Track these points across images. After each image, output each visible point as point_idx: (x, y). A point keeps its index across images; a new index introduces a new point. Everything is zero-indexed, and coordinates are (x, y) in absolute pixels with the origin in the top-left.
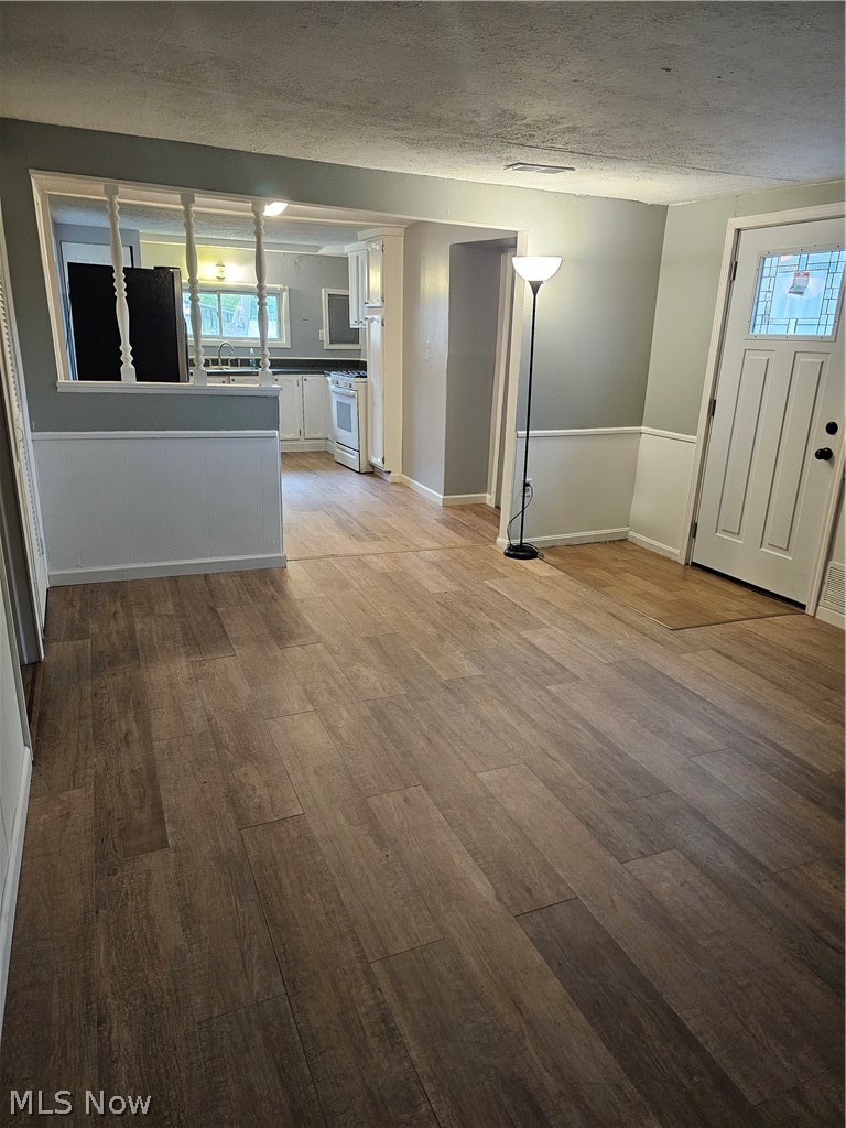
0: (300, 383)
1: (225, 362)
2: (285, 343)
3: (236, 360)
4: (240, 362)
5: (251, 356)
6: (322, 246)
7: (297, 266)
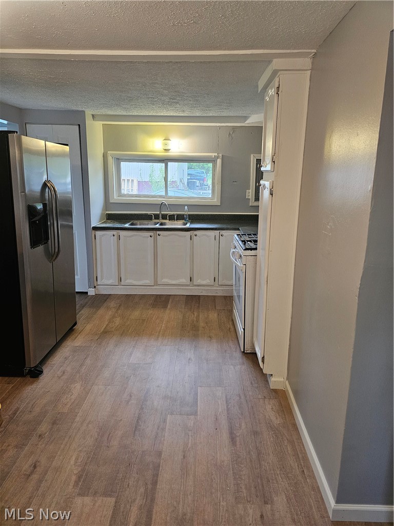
0: (217, 238)
1: (165, 217)
2: (216, 201)
3: (173, 215)
4: (177, 217)
5: (186, 212)
6: (249, 115)
7: (230, 137)
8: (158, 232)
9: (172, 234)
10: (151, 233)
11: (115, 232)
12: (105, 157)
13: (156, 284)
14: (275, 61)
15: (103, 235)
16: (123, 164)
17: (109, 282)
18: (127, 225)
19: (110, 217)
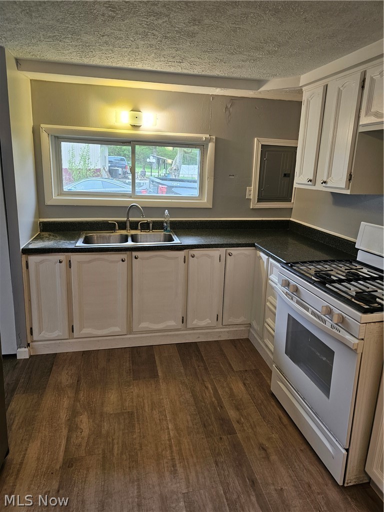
3: (148, 223)
4: (153, 225)
6: (267, 78)
7: (227, 112)
9: (156, 256)
12: (36, 133)
13: (130, 331)
15: (41, 262)
16: (65, 145)
17: (54, 335)
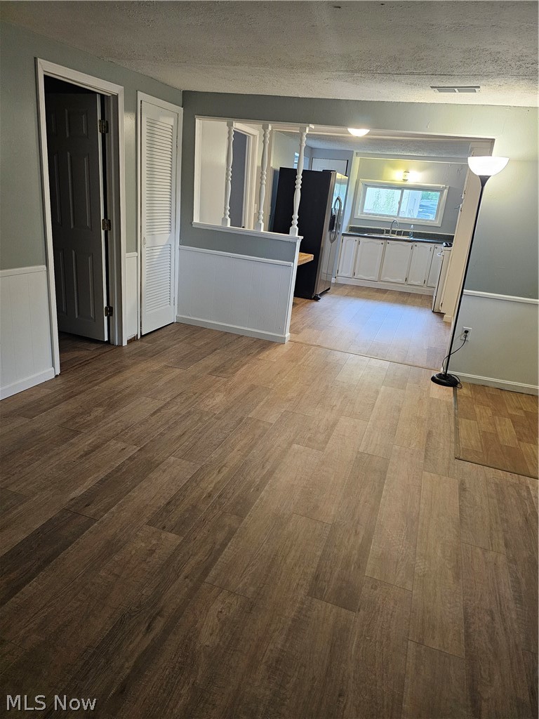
0: (432, 250)
1: (393, 232)
2: (438, 223)
5: (412, 230)
8: (388, 241)
10: (383, 241)
11: (357, 238)
14: (471, 143)
18: (366, 235)
19: (352, 229)
